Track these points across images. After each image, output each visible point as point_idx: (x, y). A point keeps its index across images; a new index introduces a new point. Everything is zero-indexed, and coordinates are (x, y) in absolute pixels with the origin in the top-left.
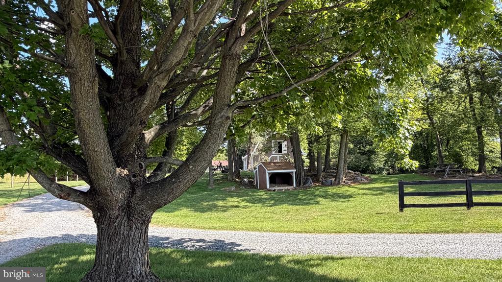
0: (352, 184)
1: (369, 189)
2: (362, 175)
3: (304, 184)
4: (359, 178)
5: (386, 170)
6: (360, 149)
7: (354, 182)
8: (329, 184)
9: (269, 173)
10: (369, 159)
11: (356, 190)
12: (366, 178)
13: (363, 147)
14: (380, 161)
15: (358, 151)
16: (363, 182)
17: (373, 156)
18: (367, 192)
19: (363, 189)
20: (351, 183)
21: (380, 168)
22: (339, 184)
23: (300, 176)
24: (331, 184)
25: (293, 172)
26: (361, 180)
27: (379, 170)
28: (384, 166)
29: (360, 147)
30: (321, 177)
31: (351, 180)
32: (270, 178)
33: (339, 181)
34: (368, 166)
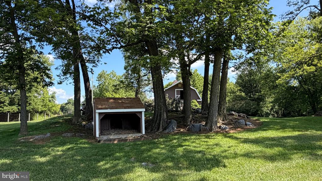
0: (232, 131)
1: (255, 142)
2: (247, 117)
3: (165, 129)
4: (242, 121)
5: (272, 115)
6: (250, 97)
7: (235, 128)
8: (198, 130)
9: (100, 113)
10: (258, 105)
11: (232, 142)
12: (254, 123)
13: (253, 95)
14: (267, 107)
15: (249, 98)
16: (248, 127)
17: (261, 103)
18: (254, 148)
19: (246, 141)
20: (231, 128)
21: (267, 113)
22: (211, 130)
23: (161, 118)
24: (200, 130)
25: (141, 112)
26: (246, 125)
27: (266, 115)
28: (270, 112)
29: (250, 95)
30: (190, 120)
31: (231, 124)
32: (101, 121)
33: (211, 126)
34: (257, 111)
